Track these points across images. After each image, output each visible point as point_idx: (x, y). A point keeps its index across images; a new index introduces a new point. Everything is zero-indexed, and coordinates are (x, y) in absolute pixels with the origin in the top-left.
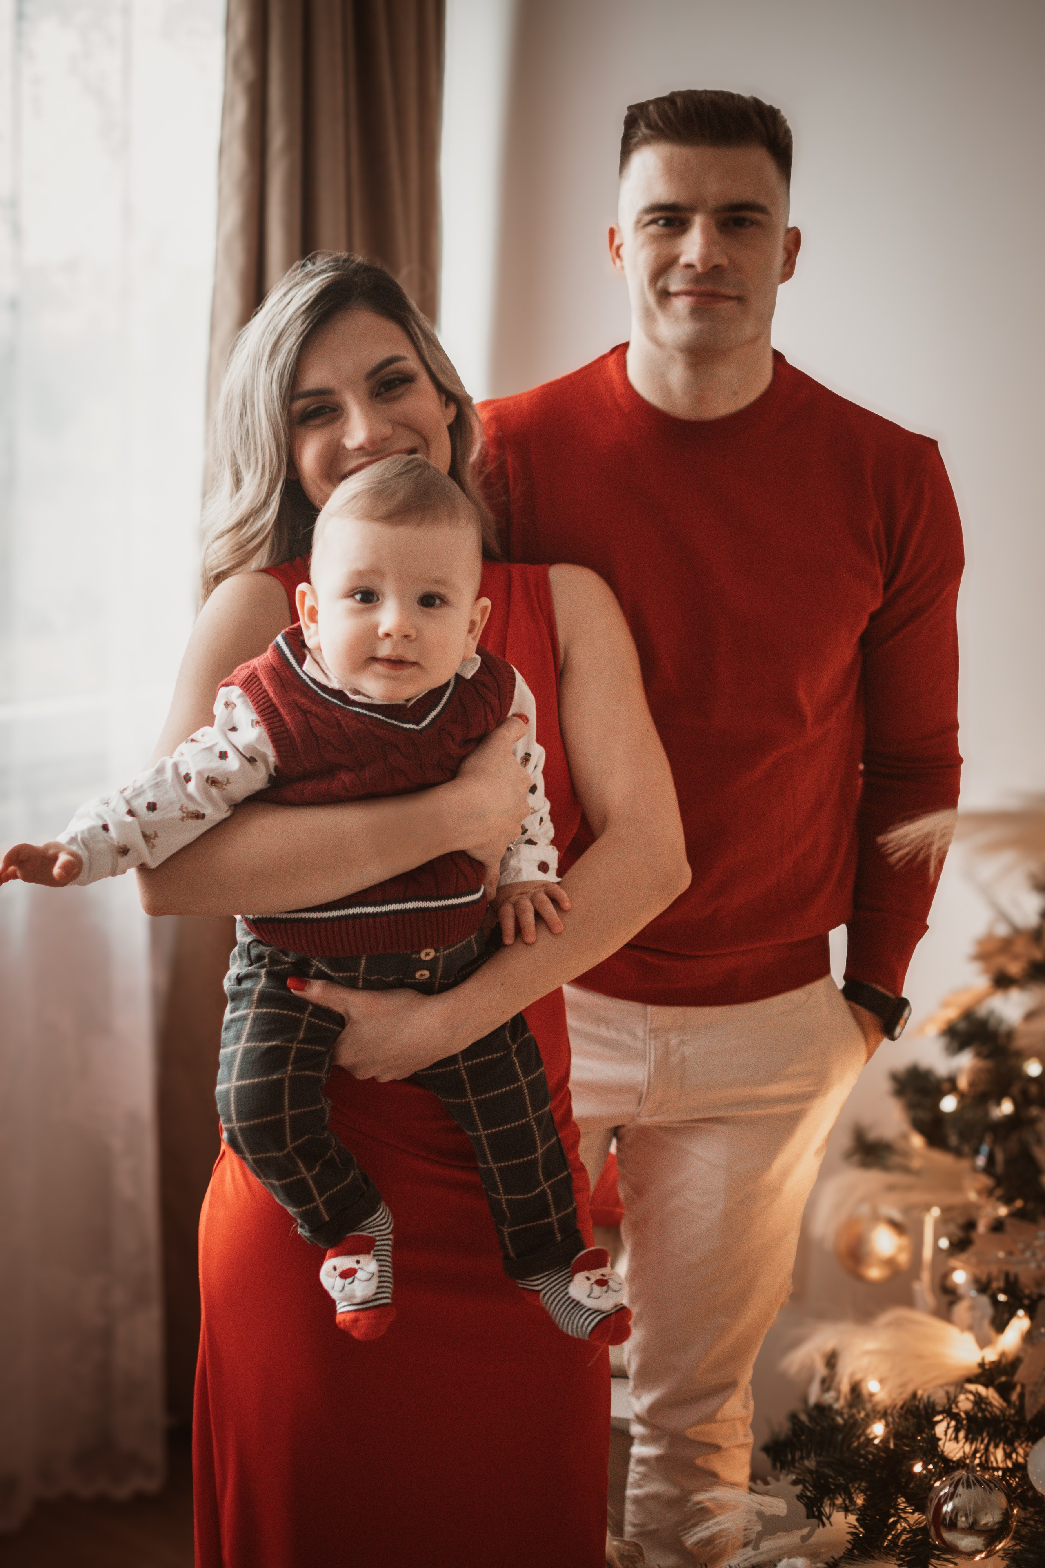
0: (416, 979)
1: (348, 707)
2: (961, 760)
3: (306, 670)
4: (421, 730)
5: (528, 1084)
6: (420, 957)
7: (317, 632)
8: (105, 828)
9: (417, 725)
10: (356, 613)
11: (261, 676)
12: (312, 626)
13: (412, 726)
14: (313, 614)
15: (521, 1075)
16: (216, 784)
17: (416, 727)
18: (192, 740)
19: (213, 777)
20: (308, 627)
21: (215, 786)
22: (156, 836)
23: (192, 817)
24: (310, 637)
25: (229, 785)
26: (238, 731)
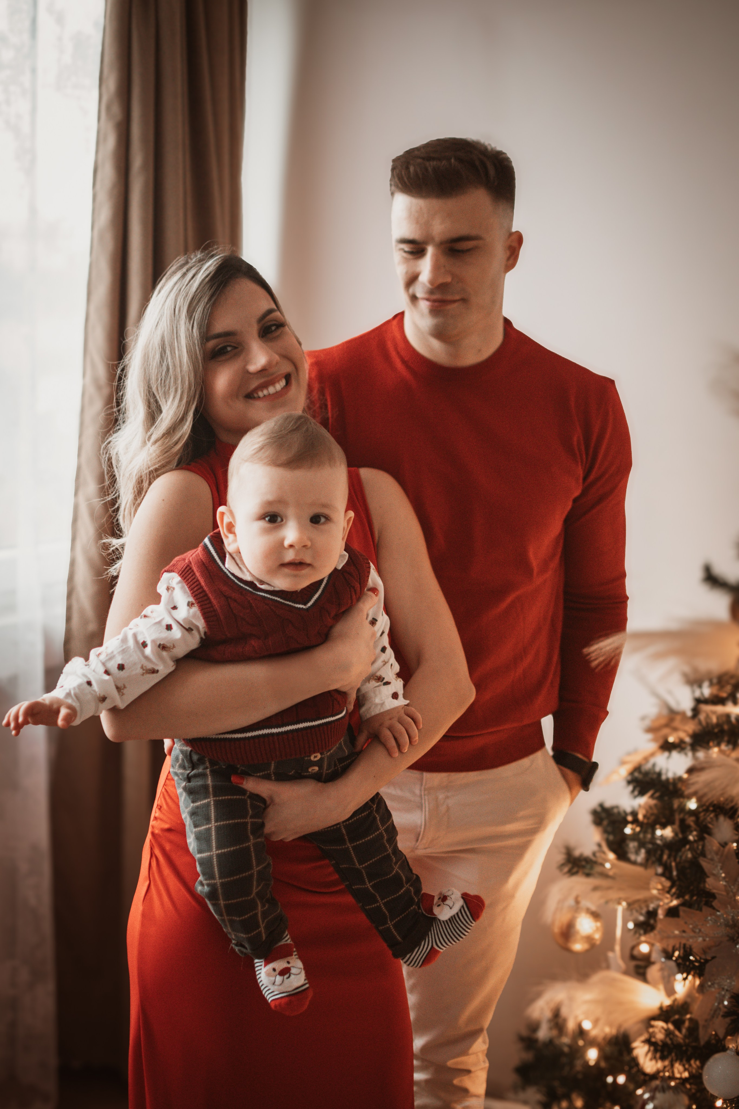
0: (310, 772)
1: (256, 593)
2: (628, 598)
3: (228, 567)
4: (307, 609)
5: (385, 830)
6: (310, 759)
7: (235, 541)
8: (89, 683)
9: (305, 605)
10: (266, 531)
11: (195, 569)
12: (231, 536)
13: (301, 606)
14: (231, 528)
15: (380, 826)
16: (166, 649)
17: (304, 607)
18: (145, 616)
19: (163, 644)
20: (227, 537)
21: (165, 650)
22: (125, 687)
23: (149, 673)
24: (229, 545)
25: (174, 649)
26: (178, 609)
